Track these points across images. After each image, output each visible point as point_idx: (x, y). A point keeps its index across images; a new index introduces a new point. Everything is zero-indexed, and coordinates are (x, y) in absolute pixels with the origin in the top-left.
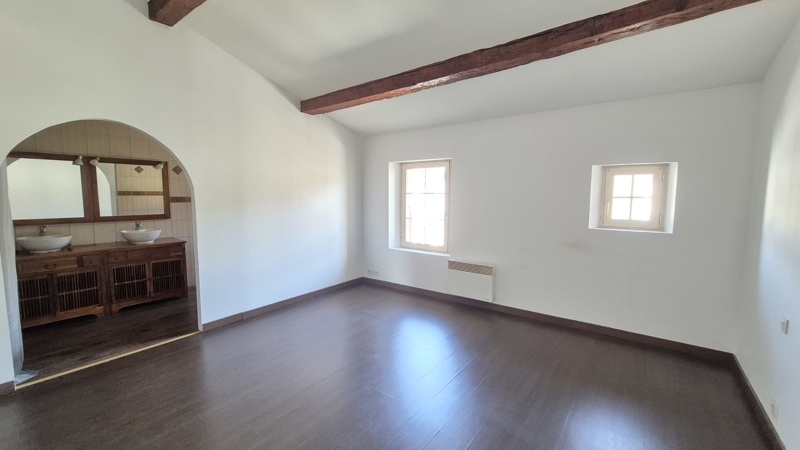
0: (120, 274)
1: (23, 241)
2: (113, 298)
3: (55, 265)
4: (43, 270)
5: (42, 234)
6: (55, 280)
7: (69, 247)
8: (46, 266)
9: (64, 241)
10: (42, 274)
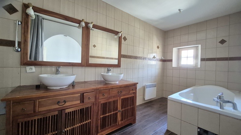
0: (105, 107)
1: (44, 78)
2: (99, 128)
3: (65, 102)
4: (57, 106)
5: (57, 72)
6: (64, 115)
7: (73, 85)
8: (58, 103)
9: (71, 79)
10: (54, 110)
